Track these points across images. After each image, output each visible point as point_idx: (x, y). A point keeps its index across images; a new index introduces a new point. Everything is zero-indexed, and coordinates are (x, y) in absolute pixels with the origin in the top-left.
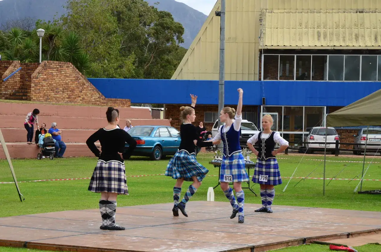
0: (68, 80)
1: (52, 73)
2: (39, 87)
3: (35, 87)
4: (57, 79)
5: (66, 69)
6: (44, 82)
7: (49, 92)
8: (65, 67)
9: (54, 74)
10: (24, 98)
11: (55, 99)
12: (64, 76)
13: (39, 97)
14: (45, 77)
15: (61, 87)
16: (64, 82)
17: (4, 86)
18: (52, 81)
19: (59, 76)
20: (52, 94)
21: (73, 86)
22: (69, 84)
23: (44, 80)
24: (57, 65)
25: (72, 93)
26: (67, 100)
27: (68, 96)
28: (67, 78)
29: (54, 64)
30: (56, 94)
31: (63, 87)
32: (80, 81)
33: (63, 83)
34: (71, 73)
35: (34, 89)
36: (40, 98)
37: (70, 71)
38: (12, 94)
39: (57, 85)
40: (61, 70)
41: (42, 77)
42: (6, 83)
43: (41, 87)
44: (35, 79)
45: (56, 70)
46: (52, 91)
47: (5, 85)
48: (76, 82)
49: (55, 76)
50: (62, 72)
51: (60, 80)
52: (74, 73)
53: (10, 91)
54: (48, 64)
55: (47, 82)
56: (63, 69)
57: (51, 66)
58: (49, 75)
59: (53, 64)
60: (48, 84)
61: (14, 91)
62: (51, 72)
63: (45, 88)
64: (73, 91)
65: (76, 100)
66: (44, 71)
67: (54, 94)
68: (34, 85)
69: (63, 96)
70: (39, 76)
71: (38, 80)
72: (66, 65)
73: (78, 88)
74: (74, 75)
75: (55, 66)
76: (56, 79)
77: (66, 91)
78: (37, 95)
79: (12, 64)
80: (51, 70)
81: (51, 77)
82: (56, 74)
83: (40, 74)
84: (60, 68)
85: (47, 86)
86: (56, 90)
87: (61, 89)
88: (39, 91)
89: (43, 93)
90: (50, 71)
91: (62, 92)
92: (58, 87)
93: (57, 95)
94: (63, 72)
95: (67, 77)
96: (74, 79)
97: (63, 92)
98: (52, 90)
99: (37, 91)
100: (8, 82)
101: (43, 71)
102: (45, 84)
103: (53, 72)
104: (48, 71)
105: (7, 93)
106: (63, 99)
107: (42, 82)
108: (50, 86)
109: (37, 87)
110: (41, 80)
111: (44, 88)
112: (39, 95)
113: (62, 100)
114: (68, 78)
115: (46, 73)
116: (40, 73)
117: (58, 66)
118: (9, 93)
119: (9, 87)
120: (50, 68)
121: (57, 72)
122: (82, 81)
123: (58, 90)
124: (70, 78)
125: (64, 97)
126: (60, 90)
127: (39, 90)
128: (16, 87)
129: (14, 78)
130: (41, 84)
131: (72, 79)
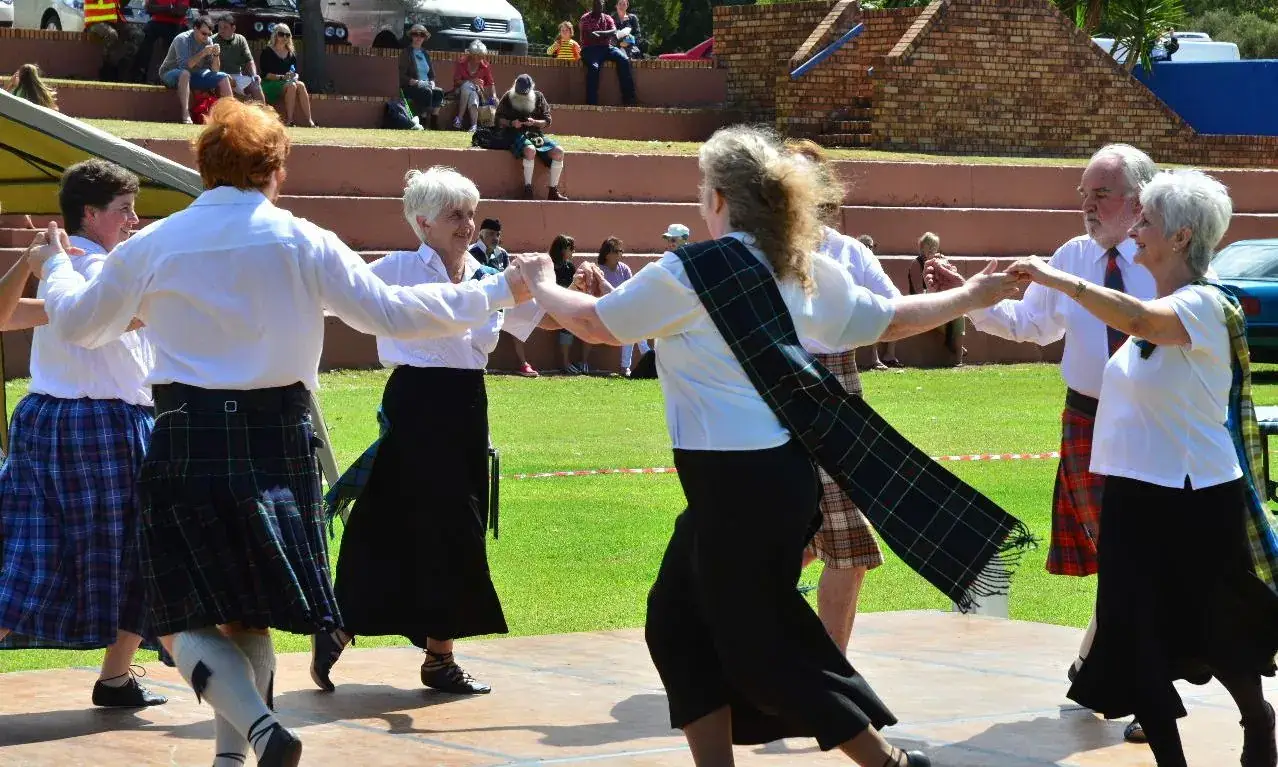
0: (1039, 68)
1: (971, 42)
2: (916, 99)
3: (902, 98)
4: (993, 66)
5: (1033, 25)
6: (937, 77)
7: (955, 114)
8: (1024, 18)
9: (979, 45)
10: (862, 141)
11: (981, 141)
12: (1018, 53)
13: (918, 133)
14: (943, 57)
15: (1009, 94)
16: (1021, 74)
17: (797, 95)
18: (971, 72)
19: (999, 53)
20: (973, 121)
21: (1060, 89)
22: (1044, 82)
23: (939, 68)
24: (991, 9)
25: (1057, 117)
26: (1033, 143)
27: (1036, 130)
28: (1032, 61)
29: (980, 9)
30: (988, 122)
31: (1017, 95)
32: (1089, 70)
33: (1016, 81)
34: (1052, 40)
35: (893, 105)
36: (920, 140)
37: (1046, 33)
38: (825, 127)
39: (992, 88)
40: (1009, 31)
41: (931, 57)
42: (805, 86)
43: (926, 98)
44: (900, 68)
45: (987, 30)
46: (970, 113)
47: (800, 93)
48: (1071, 76)
49: (985, 52)
50: (1013, 39)
51: (1006, 66)
52: (1064, 41)
53: (821, 114)
54: (954, 8)
55: (951, 78)
56: (1019, 25)
57: (967, 15)
58: (958, 51)
59: (974, 8)
60: (955, 86)
61: (834, 114)
62: (968, 37)
63: (943, 99)
64: (1057, 107)
65: (1072, 144)
66: (938, 35)
67: (976, 121)
68: (895, 90)
69: (1019, 129)
70: (915, 56)
71: (913, 69)
72: (1026, 11)
73: (1081, 97)
74: (1066, 48)
75: (985, 16)
76: (988, 66)
77: (1029, 109)
78: (909, 126)
79: (831, 14)
80: (966, 29)
81: (967, 58)
82: (986, 45)
83: (924, 49)
84: (1003, 24)
85: (950, 92)
86: (987, 108)
87: (1011, 102)
88: (915, 113)
89: (933, 120)
90: (963, 37)
91: (1010, 116)
92: (996, 94)
93: (992, 129)
94: (1019, 39)
95: (1037, 55)
96: (1062, 62)
97: (1019, 115)
98: (969, 108)
99: (908, 112)
100: (813, 80)
101: (932, 35)
102: (943, 85)
103: (976, 37)
104: (953, 36)
105: (806, 120)
106: (1017, 142)
107: (930, 77)
108: (961, 93)
109: (909, 98)
110: (926, 70)
111: (937, 99)
112: (916, 126)
113: (1013, 144)
114: (1040, 61)
115: (945, 43)
116: (921, 44)
117: (995, 17)
118: (814, 121)
119: (815, 99)
120: (963, 23)
121: (990, 37)
122: (1096, 70)
123: (996, 108)
124: (1049, 62)
125: (1021, 135)
126: (1003, 109)
127: (918, 105)
128: (845, 101)
129: (835, 66)
130: (924, 84)
131: (1053, 62)
